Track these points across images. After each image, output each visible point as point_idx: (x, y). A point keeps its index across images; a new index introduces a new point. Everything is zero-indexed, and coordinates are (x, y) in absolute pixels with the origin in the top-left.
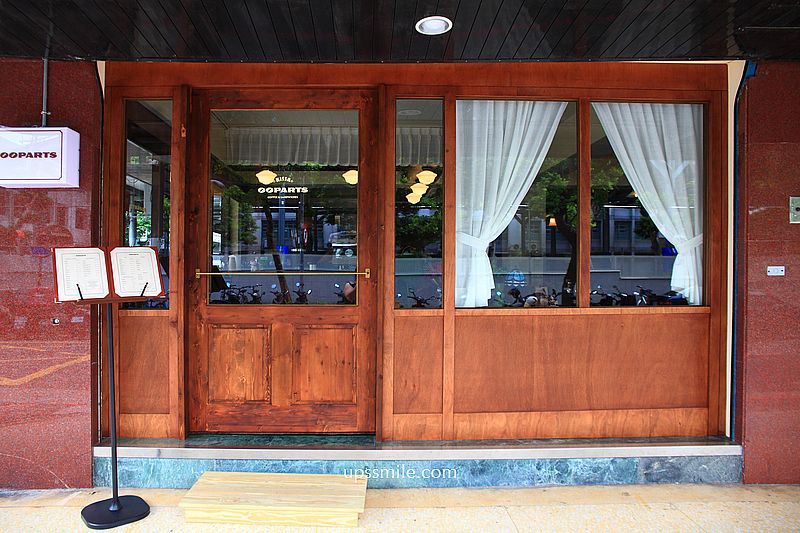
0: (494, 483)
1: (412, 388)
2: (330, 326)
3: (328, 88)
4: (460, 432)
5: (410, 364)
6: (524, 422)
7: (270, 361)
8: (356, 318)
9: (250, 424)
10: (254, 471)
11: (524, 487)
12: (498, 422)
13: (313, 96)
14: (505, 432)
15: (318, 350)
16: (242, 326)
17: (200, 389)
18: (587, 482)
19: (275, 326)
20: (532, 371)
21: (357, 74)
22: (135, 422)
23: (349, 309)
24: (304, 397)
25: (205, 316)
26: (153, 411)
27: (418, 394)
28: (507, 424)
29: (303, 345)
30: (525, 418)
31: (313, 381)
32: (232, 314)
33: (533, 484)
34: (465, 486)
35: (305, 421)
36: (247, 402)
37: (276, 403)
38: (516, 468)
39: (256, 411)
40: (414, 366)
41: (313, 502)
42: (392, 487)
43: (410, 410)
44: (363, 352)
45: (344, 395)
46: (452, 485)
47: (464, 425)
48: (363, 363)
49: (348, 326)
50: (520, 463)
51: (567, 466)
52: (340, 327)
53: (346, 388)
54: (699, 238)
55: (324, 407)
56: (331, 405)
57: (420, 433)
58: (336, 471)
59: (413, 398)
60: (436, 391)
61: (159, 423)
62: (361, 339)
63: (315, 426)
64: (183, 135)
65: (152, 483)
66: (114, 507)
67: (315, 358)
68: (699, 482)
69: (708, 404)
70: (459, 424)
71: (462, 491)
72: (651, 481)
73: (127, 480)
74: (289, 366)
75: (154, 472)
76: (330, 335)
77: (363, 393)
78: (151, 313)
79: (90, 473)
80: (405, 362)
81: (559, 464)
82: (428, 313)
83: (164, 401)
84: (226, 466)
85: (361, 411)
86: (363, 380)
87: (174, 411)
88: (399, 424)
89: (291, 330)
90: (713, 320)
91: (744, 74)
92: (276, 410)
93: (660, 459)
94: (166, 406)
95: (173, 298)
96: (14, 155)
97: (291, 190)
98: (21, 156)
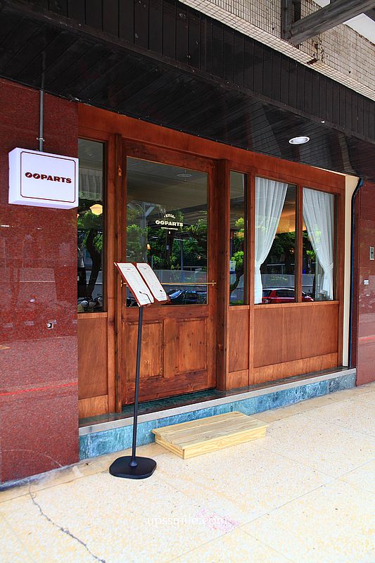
0: (281, 404)
1: (236, 355)
2: (194, 319)
7: (163, 345)
8: (207, 313)
9: (152, 393)
11: (292, 404)
15: (188, 336)
16: (147, 322)
19: (166, 321)
21: (212, 148)
23: (203, 307)
24: (181, 369)
25: (125, 316)
27: (238, 359)
28: (273, 371)
29: (181, 333)
31: (186, 357)
33: (294, 402)
34: (270, 408)
35: (182, 386)
36: (150, 378)
37: (167, 376)
38: (288, 394)
39: (155, 384)
40: (237, 342)
43: (235, 369)
44: (211, 334)
45: (200, 365)
46: (265, 409)
47: (257, 375)
48: (211, 342)
49: (203, 319)
52: (199, 319)
53: (202, 360)
55: (192, 374)
56: (195, 373)
57: (239, 383)
58: (218, 412)
59: (236, 362)
60: (246, 356)
61: (100, 403)
62: (210, 326)
63: (187, 389)
64: (120, 174)
65: (118, 447)
66: (133, 464)
67: (187, 341)
68: (344, 388)
69: (338, 350)
70: (255, 374)
71: (272, 412)
72: (331, 391)
73: (102, 449)
74: (174, 348)
75: (120, 439)
76: (194, 325)
77: (210, 363)
78: (94, 315)
79: (77, 451)
80: (233, 339)
81: (303, 388)
82: (242, 307)
83: (103, 385)
84: (162, 423)
85: (209, 374)
86: (210, 354)
87: (111, 392)
88: (230, 378)
89: (175, 323)
90: (340, 308)
91: (358, 184)
92: (167, 380)
93: (334, 380)
94: (104, 389)
95: (110, 302)
96: (37, 176)
97: (174, 224)
98: (42, 178)
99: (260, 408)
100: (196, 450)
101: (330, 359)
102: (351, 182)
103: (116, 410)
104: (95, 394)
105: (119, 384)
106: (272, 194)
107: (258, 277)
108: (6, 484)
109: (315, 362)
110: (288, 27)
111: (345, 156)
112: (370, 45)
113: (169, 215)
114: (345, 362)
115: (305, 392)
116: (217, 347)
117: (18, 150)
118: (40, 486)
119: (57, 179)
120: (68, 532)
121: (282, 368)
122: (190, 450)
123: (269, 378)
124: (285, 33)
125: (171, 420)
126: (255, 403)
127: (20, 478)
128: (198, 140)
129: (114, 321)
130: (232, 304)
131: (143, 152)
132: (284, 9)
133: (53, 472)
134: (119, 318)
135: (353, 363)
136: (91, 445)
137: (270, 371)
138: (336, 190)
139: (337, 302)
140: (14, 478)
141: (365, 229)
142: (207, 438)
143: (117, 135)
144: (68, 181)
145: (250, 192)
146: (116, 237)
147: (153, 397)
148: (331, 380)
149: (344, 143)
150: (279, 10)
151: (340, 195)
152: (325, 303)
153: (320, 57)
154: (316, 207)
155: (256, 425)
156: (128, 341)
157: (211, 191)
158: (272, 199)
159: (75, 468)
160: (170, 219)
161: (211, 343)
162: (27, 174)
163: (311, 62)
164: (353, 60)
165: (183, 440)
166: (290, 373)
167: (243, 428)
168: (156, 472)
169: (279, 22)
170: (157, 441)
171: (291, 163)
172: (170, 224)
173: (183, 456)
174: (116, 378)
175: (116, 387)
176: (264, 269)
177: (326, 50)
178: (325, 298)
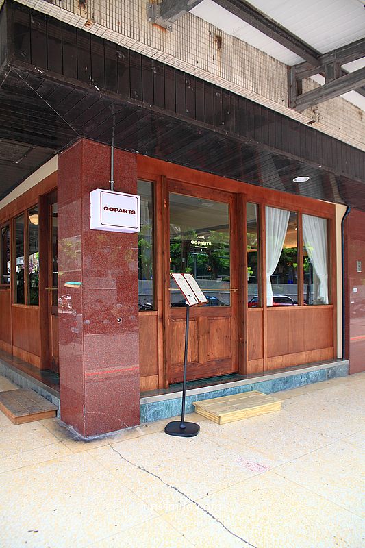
1: (253, 347)
2: (221, 318)
4: (269, 367)
7: (198, 338)
8: (231, 313)
15: (217, 331)
19: (200, 319)
21: (233, 186)
22: (142, 381)
24: (212, 357)
25: (170, 315)
27: (255, 350)
28: (282, 361)
29: (211, 328)
31: (215, 347)
32: (182, 312)
35: (213, 370)
36: (189, 363)
37: (201, 362)
39: (193, 368)
40: (254, 336)
43: (253, 358)
44: (234, 330)
47: (270, 363)
50: (297, 376)
52: (225, 318)
54: (327, 276)
55: (220, 361)
57: (256, 369)
58: (241, 391)
59: (253, 352)
60: (261, 348)
61: (153, 381)
62: (233, 324)
63: (216, 372)
64: (165, 206)
65: (168, 415)
66: (183, 426)
67: (216, 335)
68: (340, 376)
69: (333, 345)
70: (268, 363)
71: (283, 392)
72: (329, 378)
73: (157, 416)
74: (206, 340)
75: (169, 408)
76: (221, 322)
77: (234, 352)
78: (148, 313)
79: (139, 417)
80: (251, 334)
81: (307, 374)
82: (258, 309)
83: (155, 367)
84: (201, 397)
85: (233, 362)
86: (233, 346)
87: (161, 372)
88: (250, 365)
89: (206, 321)
90: (334, 310)
91: (347, 211)
92: (202, 365)
93: (331, 368)
94: (155, 371)
95: (160, 303)
96: (112, 209)
97: (205, 243)
98: (115, 211)
99: (274, 389)
100: (229, 418)
101: (327, 352)
102: (340, 210)
103: (164, 387)
104: (149, 374)
105: (167, 367)
106: (278, 219)
107: (269, 286)
108: (90, 438)
109: (315, 355)
110: (293, 99)
111: (335, 190)
112: (354, 108)
113: (201, 237)
114: (339, 355)
115: (308, 378)
116: (239, 341)
117: (98, 191)
118: (115, 440)
119: (125, 211)
120: (144, 470)
121: (289, 358)
122: (224, 417)
123: (279, 366)
124: (291, 102)
125: (207, 396)
126: (269, 385)
127: (99, 434)
128: (224, 179)
129: (163, 318)
130: (250, 306)
131: (181, 189)
132: (290, 86)
133: (122, 431)
134: (166, 316)
135: (346, 355)
136: (149, 413)
137: (280, 360)
138: (329, 217)
139: (331, 306)
140: (96, 434)
141: (352, 246)
142: (237, 409)
143: (162, 176)
144: (134, 212)
145: (261, 218)
146: (163, 253)
147: (191, 378)
148: (329, 369)
149: (335, 182)
150: (286, 87)
151: (331, 219)
152: (322, 306)
153: (317, 119)
154: (313, 229)
155: (273, 401)
156: (172, 334)
157: (232, 218)
158: (278, 222)
159: (138, 429)
160: (201, 240)
161: (234, 337)
162: (105, 208)
163: (311, 123)
164: (341, 120)
165: (218, 410)
166: (295, 362)
167: (263, 403)
168: (200, 433)
169: (286, 95)
170: (197, 411)
171: (293, 195)
172: (202, 243)
173: (219, 421)
174: (165, 362)
175: (164, 369)
176: (273, 279)
177: (321, 113)
178: (321, 303)
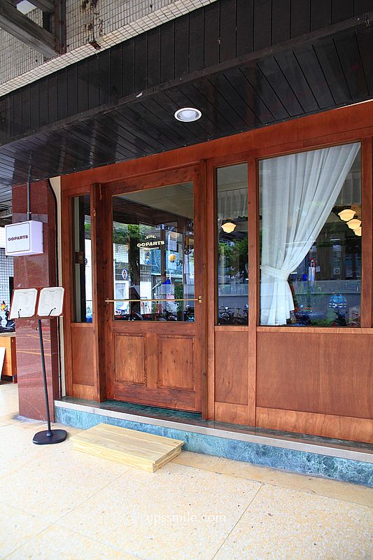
0: (274, 465)
1: (227, 384)
2: (179, 337)
3: (174, 169)
4: (261, 421)
5: (226, 366)
6: (311, 421)
8: (194, 332)
9: (136, 397)
10: (125, 427)
11: (297, 473)
12: (290, 418)
13: (166, 176)
14: (295, 427)
15: (172, 352)
16: (131, 335)
17: (111, 373)
18: (351, 481)
19: (148, 335)
20: (318, 380)
22: (80, 389)
23: (190, 325)
24: (165, 383)
25: (112, 328)
26: (87, 384)
27: (231, 389)
28: (297, 421)
29: (163, 348)
30: (312, 418)
31: (170, 373)
32: (125, 326)
33: (305, 472)
34: (252, 462)
35: (165, 400)
36: (135, 384)
37: (149, 386)
38: (290, 456)
39: (138, 390)
41: (132, 451)
42: (203, 453)
43: (227, 401)
44: (199, 355)
45: (188, 385)
46: (243, 460)
47: (264, 416)
49: (190, 337)
50: (294, 453)
51: (333, 464)
52: (185, 337)
53: (189, 379)
55: (176, 391)
56: (179, 390)
57: (233, 418)
59: (228, 392)
61: (90, 391)
62: (197, 346)
63: (171, 404)
64: (94, 215)
66: (47, 435)
67: (170, 358)
73: (69, 422)
74: (156, 362)
76: (180, 343)
77: (198, 385)
83: (92, 378)
85: (198, 397)
89: (156, 338)
92: (150, 390)
94: (93, 381)
97: (155, 243)
119: (21, 237)
127: (27, 417)
131: (124, 187)
136: (63, 416)
140: (24, 416)
147: (136, 401)
172: (151, 244)
